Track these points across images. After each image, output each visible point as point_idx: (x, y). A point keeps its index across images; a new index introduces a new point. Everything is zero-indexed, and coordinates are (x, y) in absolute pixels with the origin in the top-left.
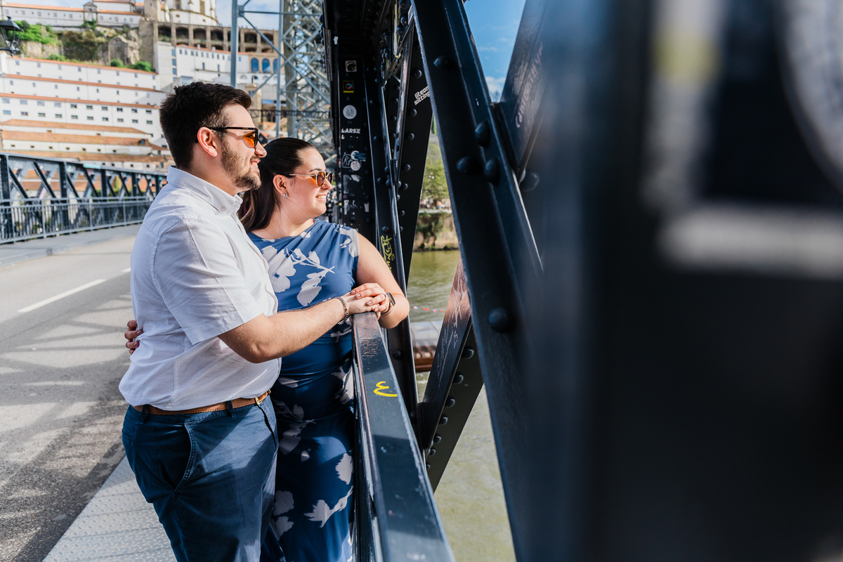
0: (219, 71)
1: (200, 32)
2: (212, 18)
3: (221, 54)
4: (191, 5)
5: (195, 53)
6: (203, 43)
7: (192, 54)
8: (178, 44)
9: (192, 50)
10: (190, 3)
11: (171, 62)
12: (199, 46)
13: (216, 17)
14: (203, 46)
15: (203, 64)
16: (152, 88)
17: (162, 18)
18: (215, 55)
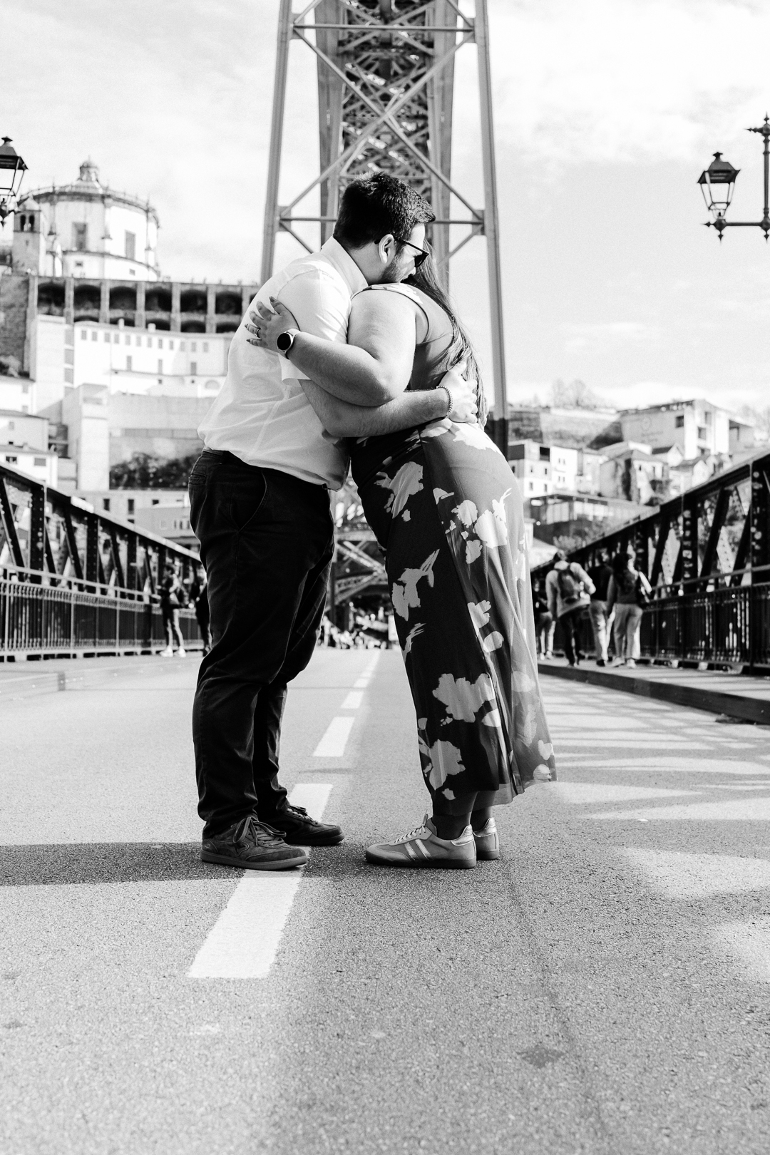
0: (160, 373)
1: (123, 295)
2: (148, 266)
3: (165, 337)
4: (107, 241)
5: (112, 338)
6: (130, 316)
7: (107, 339)
8: (77, 320)
9: (108, 331)
10: (106, 237)
11: (62, 356)
12: (121, 322)
13: (157, 265)
14: (130, 323)
15: (129, 359)
16: (19, 409)
17: (47, 268)
18: (155, 340)
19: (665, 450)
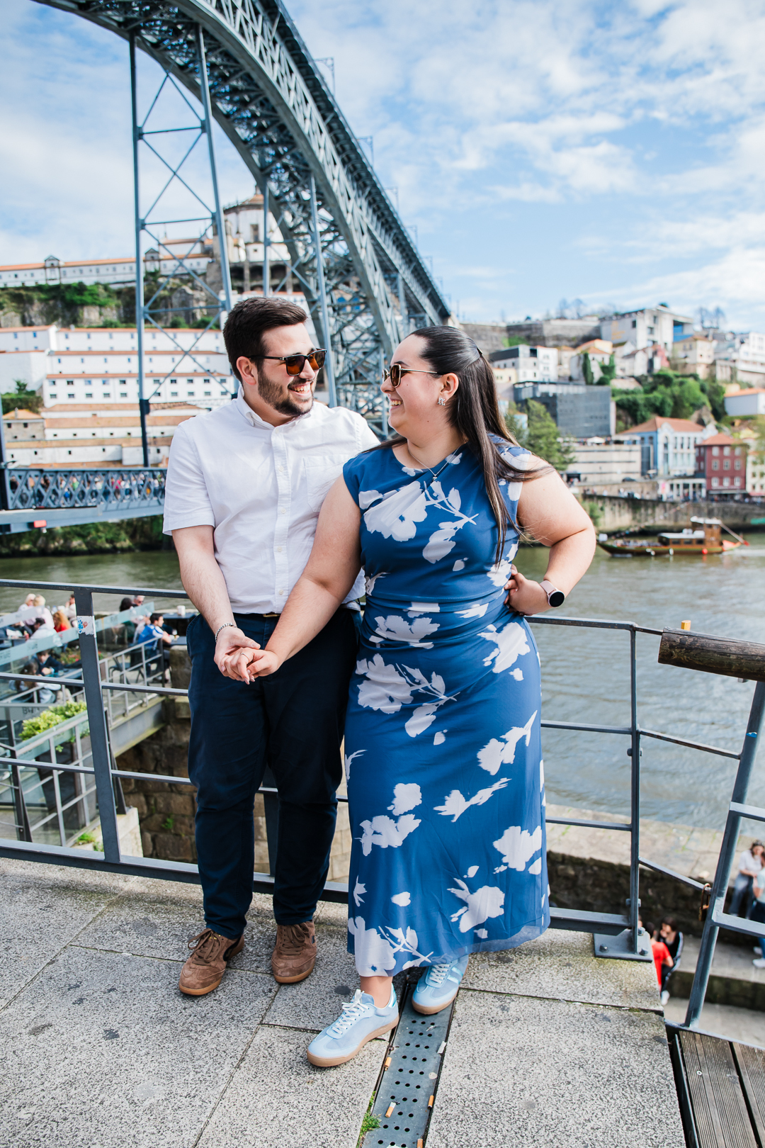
1: (278, 270)
10: (270, 231)
17: (235, 255)
19: (622, 344)
